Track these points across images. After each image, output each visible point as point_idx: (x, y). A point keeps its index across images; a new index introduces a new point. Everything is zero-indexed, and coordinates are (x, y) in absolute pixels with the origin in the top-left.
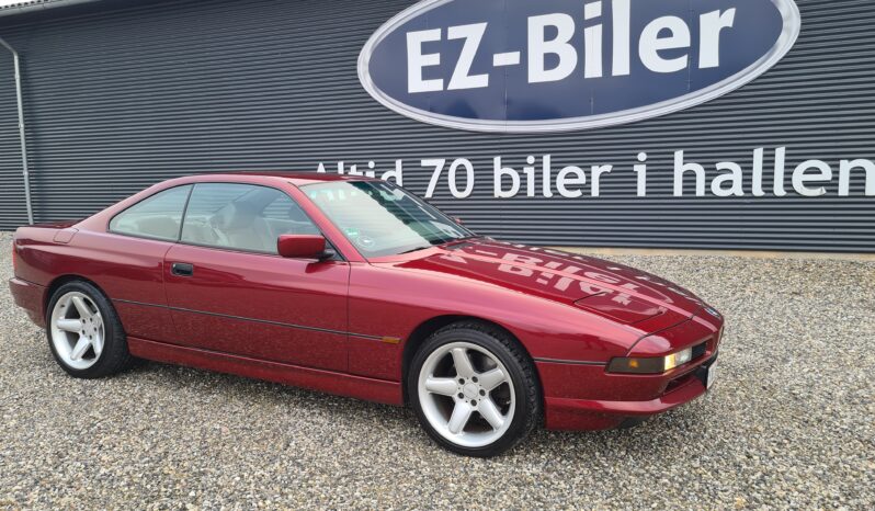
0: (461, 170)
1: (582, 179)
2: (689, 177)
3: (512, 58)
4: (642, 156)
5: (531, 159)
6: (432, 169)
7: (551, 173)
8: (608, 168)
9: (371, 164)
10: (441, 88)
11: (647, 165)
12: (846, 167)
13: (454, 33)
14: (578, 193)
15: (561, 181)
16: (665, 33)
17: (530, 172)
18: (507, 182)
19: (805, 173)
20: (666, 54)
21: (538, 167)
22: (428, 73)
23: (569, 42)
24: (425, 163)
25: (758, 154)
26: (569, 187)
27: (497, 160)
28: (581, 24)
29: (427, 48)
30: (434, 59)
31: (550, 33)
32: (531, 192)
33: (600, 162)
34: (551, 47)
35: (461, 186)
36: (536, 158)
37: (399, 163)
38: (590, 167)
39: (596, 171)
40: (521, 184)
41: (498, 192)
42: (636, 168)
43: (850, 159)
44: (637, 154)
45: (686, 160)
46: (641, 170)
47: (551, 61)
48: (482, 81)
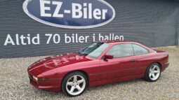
0: (57, 36)
1: (84, 39)
4: (94, 34)
6: (48, 36)
7: (78, 37)
9: (29, 35)
10: (51, 16)
13: (54, 3)
16: (97, 12)
17: (73, 37)
18: (68, 40)
20: (98, 16)
22: (47, 12)
25: (110, 34)
26: (81, 41)
27: (66, 35)
29: (46, 5)
32: (73, 42)
35: (57, 40)
36: (74, 34)
37: (38, 35)
39: (86, 37)
40: (71, 40)
41: (66, 42)
46: (94, 37)
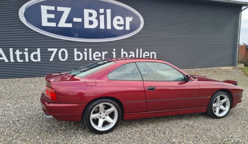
0: (63, 53)
1: (100, 55)
2: (125, 55)
3: (79, 20)
4: (114, 50)
5: (86, 50)
6: (52, 52)
7: (92, 54)
8: (106, 52)
9: (26, 49)
10: (55, 26)
11: (116, 52)
12: (151, 53)
13: (59, 9)
14: (99, 59)
15: (94, 56)
16: (119, 20)
17: (85, 53)
18: (78, 56)
19: (145, 54)
20: (119, 25)
21: (88, 52)
23: (96, 18)
24: (49, 50)
25: (137, 50)
26: (97, 58)
27: (75, 50)
28: (99, 14)
29: (49, 12)
30: (52, 16)
31: (91, 15)
32: (86, 59)
33: (105, 51)
34: (91, 19)
35: (63, 57)
36: (87, 49)
37: (39, 50)
38: (102, 52)
39: (104, 53)
40: (83, 57)
41: (76, 59)
42: (113, 53)
43: (152, 52)
44: (113, 49)
45: (124, 51)
46: (114, 53)
47: (91, 23)
48: (70, 25)
